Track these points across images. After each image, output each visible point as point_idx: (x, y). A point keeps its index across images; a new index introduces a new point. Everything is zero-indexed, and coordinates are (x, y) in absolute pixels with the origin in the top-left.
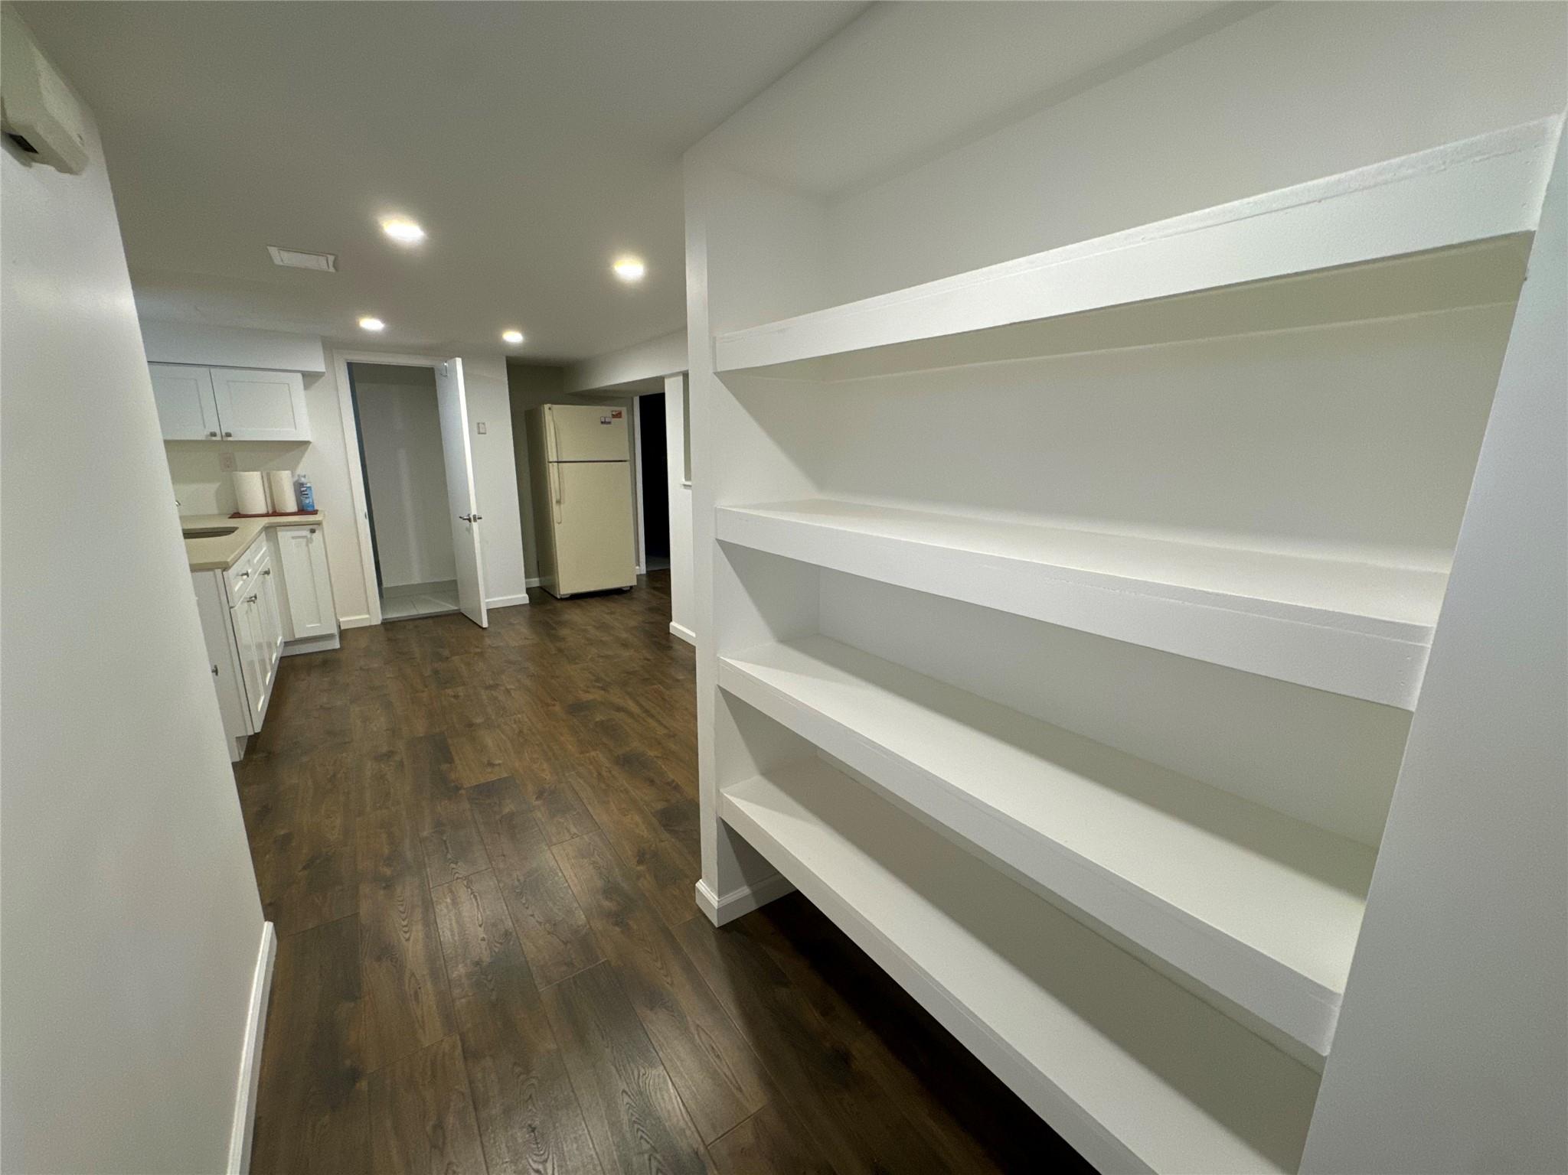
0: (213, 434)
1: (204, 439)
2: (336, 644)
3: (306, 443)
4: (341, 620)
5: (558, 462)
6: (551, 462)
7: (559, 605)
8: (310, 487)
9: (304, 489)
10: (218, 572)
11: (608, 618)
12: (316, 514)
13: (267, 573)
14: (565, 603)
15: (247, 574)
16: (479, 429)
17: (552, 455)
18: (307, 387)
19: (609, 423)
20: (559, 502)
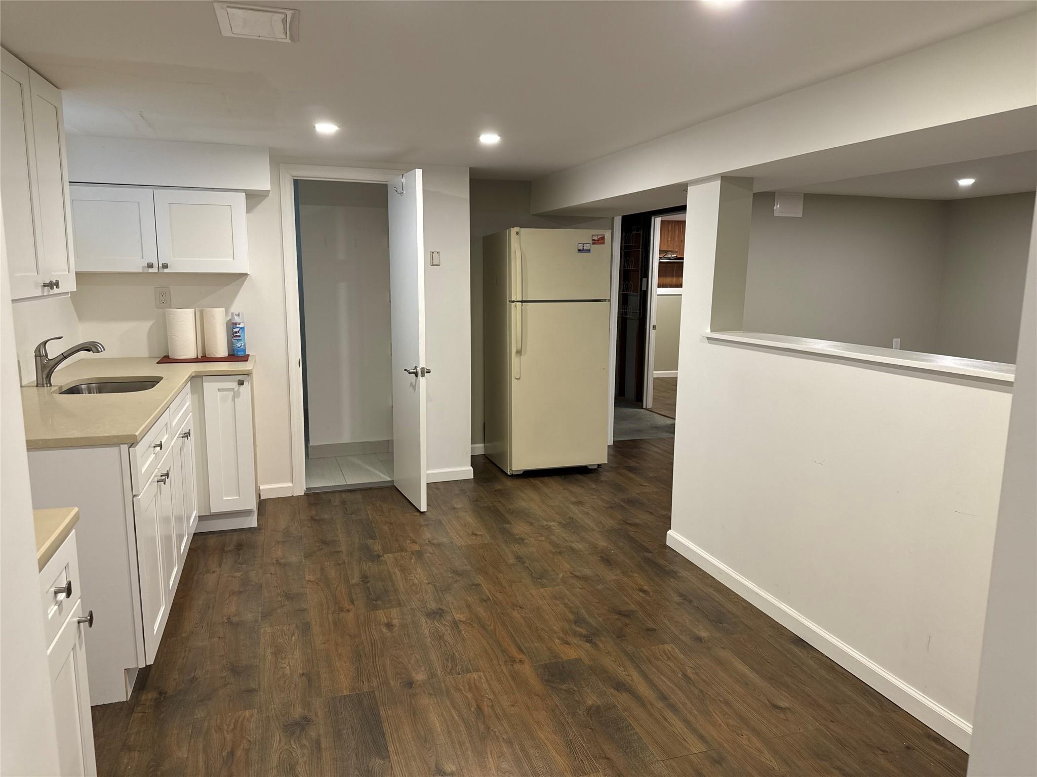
0: (150, 266)
1: (140, 270)
2: (253, 522)
3: (244, 276)
4: (262, 487)
5: (522, 302)
6: (513, 302)
7: (509, 483)
8: (243, 328)
9: (238, 330)
10: (124, 448)
11: (576, 512)
12: (247, 361)
13: (187, 435)
14: (518, 482)
15: (160, 446)
16: (433, 260)
17: (515, 291)
18: (249, 209)
19: (589, 251)
20: (519, 352)
